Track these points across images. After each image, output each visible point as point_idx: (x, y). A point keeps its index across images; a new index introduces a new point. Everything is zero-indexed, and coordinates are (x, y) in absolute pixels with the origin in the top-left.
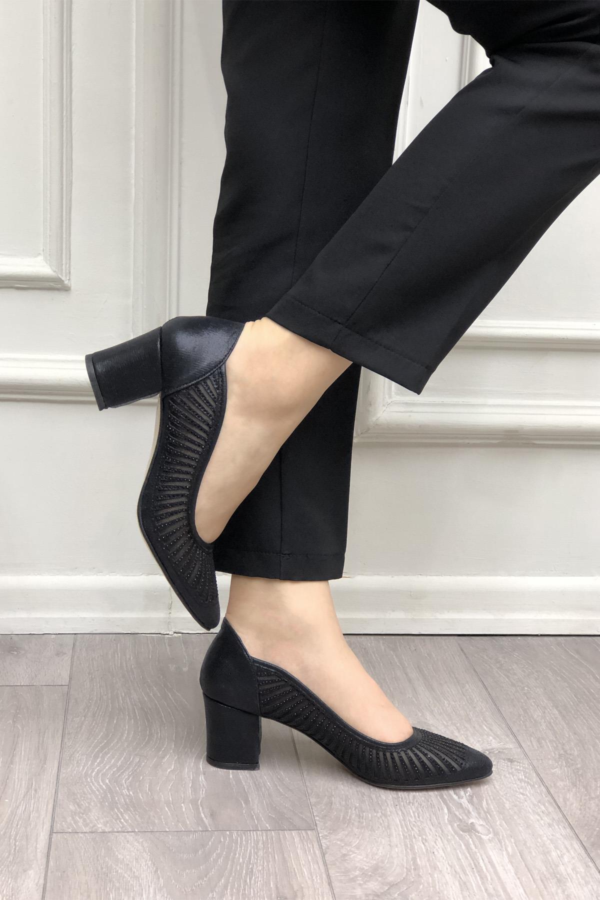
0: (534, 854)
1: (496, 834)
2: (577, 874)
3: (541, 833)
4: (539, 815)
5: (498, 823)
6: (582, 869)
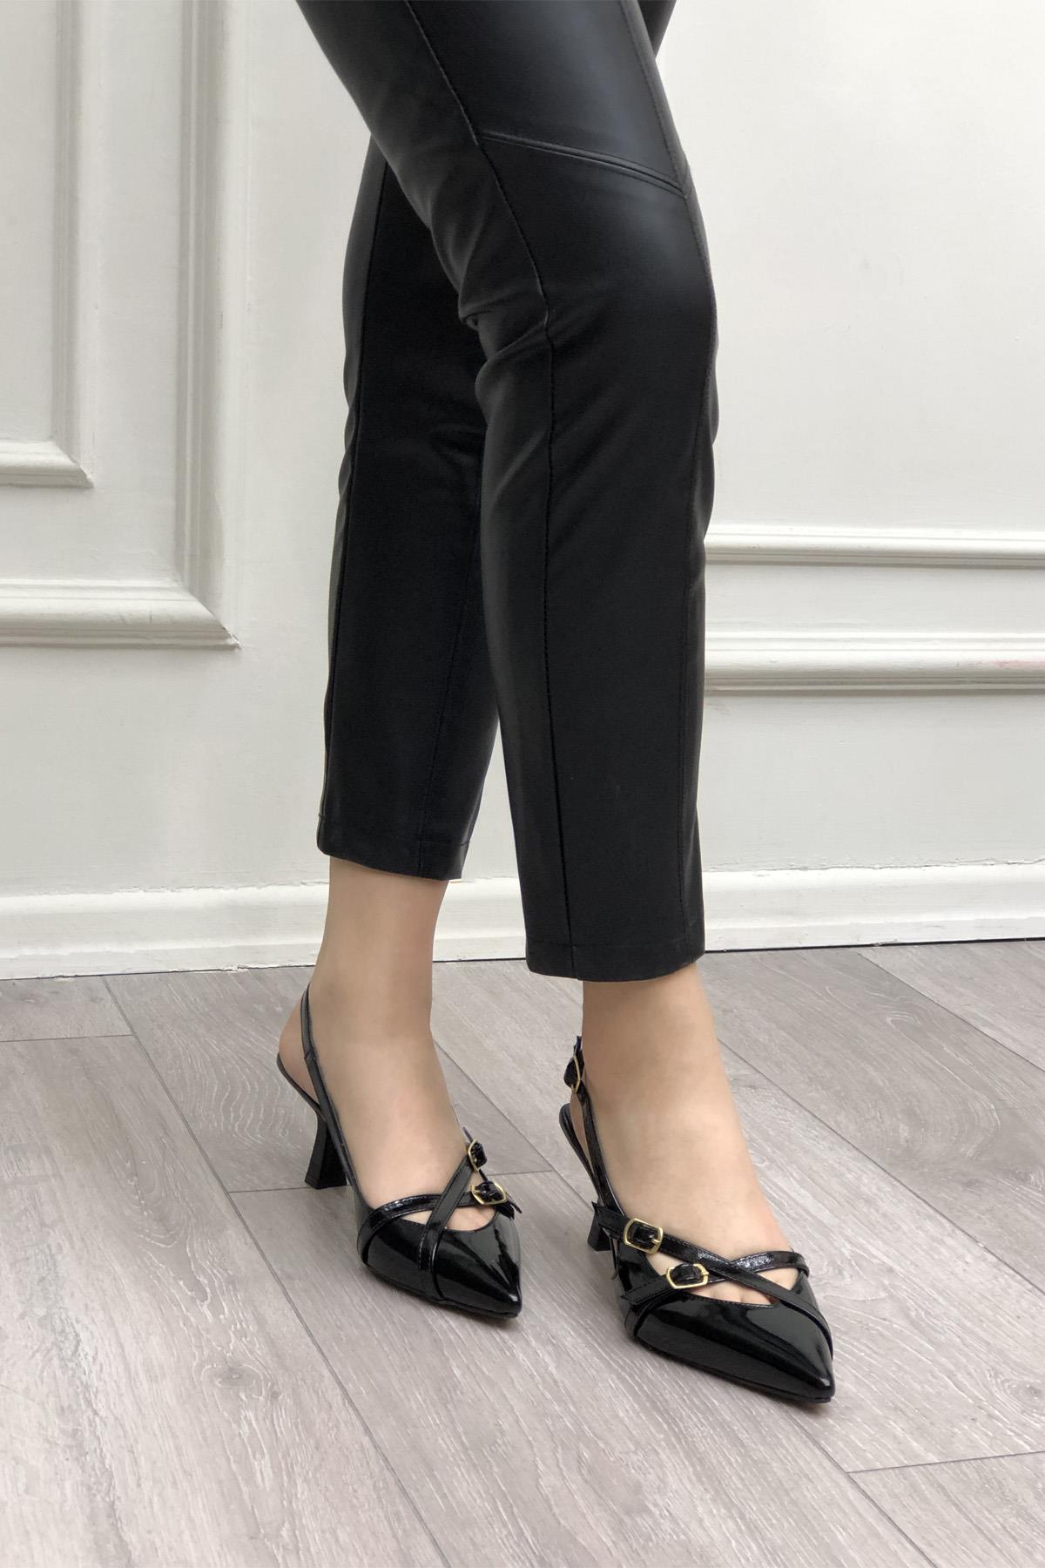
0: (826, 1178)
1: (772, 1161)
2: (885, 1195)
3: (825, 1157)
4: (814, 1140)
5: (769, 1150)
6: (888, 1188)
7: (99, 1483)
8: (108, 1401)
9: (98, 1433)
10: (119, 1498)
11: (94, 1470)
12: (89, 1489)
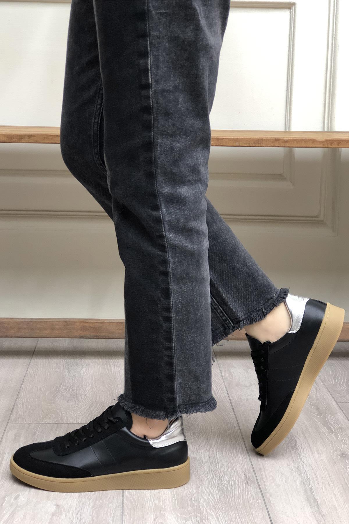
7: (306, 482)
8: (307, 459)
9: (305, 468)
10: (313, 486)
11: (305, 478)
12: (304, 483)
